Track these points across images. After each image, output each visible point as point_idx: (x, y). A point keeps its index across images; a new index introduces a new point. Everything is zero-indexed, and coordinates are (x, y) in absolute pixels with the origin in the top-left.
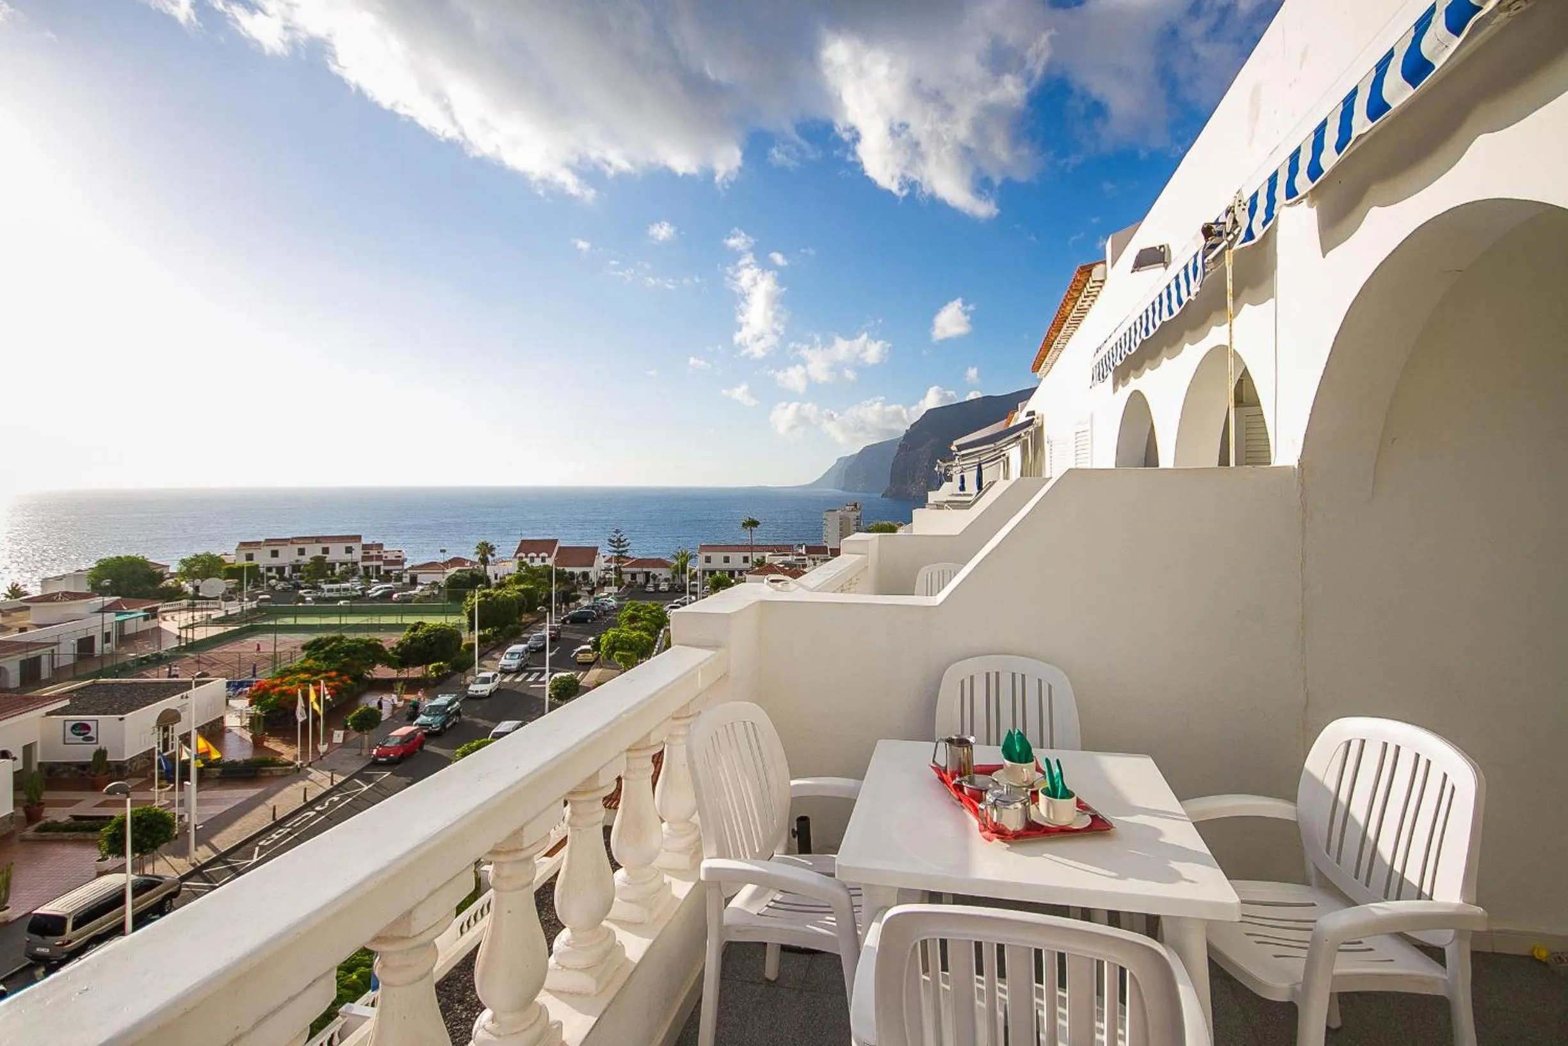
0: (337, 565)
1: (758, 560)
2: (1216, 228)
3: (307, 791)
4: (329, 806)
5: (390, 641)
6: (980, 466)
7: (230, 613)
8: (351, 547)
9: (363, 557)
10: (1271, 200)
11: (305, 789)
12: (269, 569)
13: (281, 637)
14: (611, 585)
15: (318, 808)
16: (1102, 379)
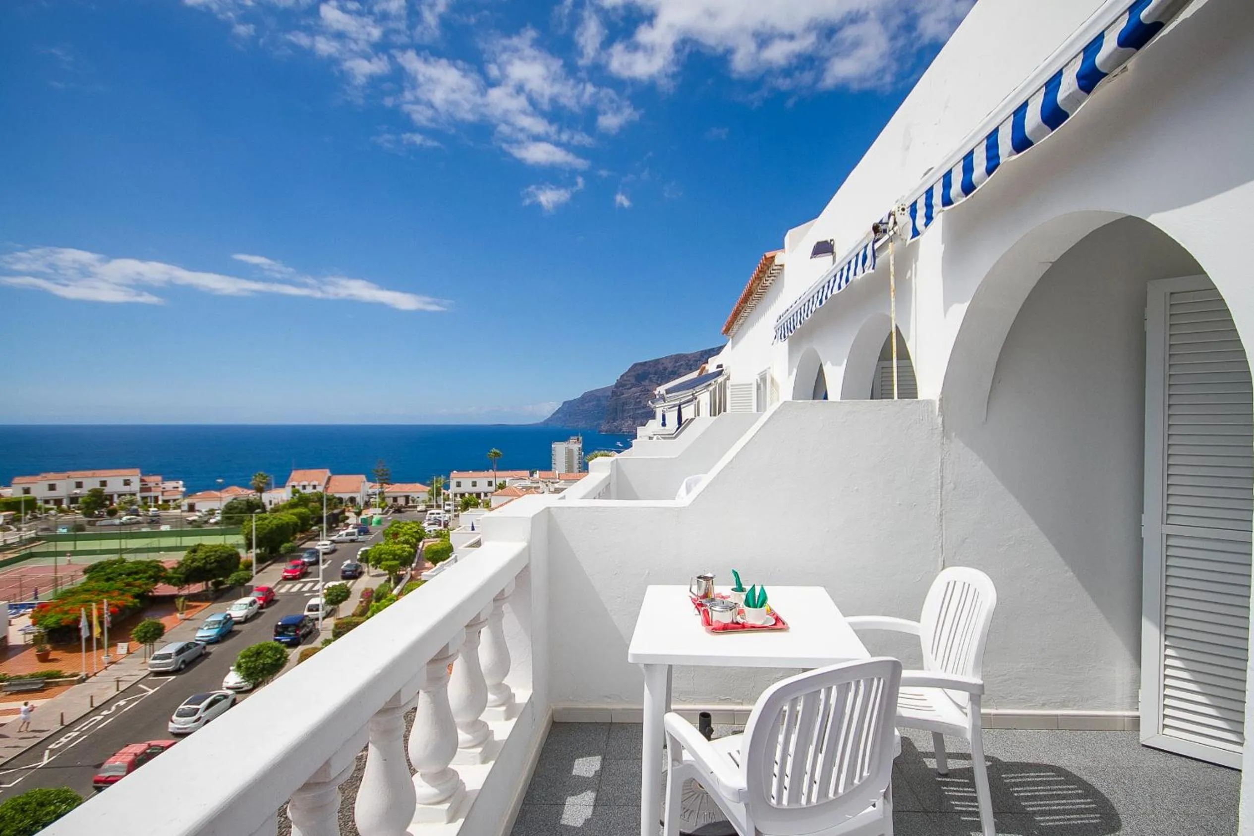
0: (116, 496)
1: (500, 484)
2: (882, 227)
3: (94, 698)
4: (116, 710)
5: (170, 560)
6: (680, 406)
7: (8, 542)
8: (129, 480)
9: (141, 488)
10: (929, 206)
11: (92, 697)
12: (47, 502)
13: (62, 561)
14: (376, 507)
15: (105, 713)
16: (783, 339)
